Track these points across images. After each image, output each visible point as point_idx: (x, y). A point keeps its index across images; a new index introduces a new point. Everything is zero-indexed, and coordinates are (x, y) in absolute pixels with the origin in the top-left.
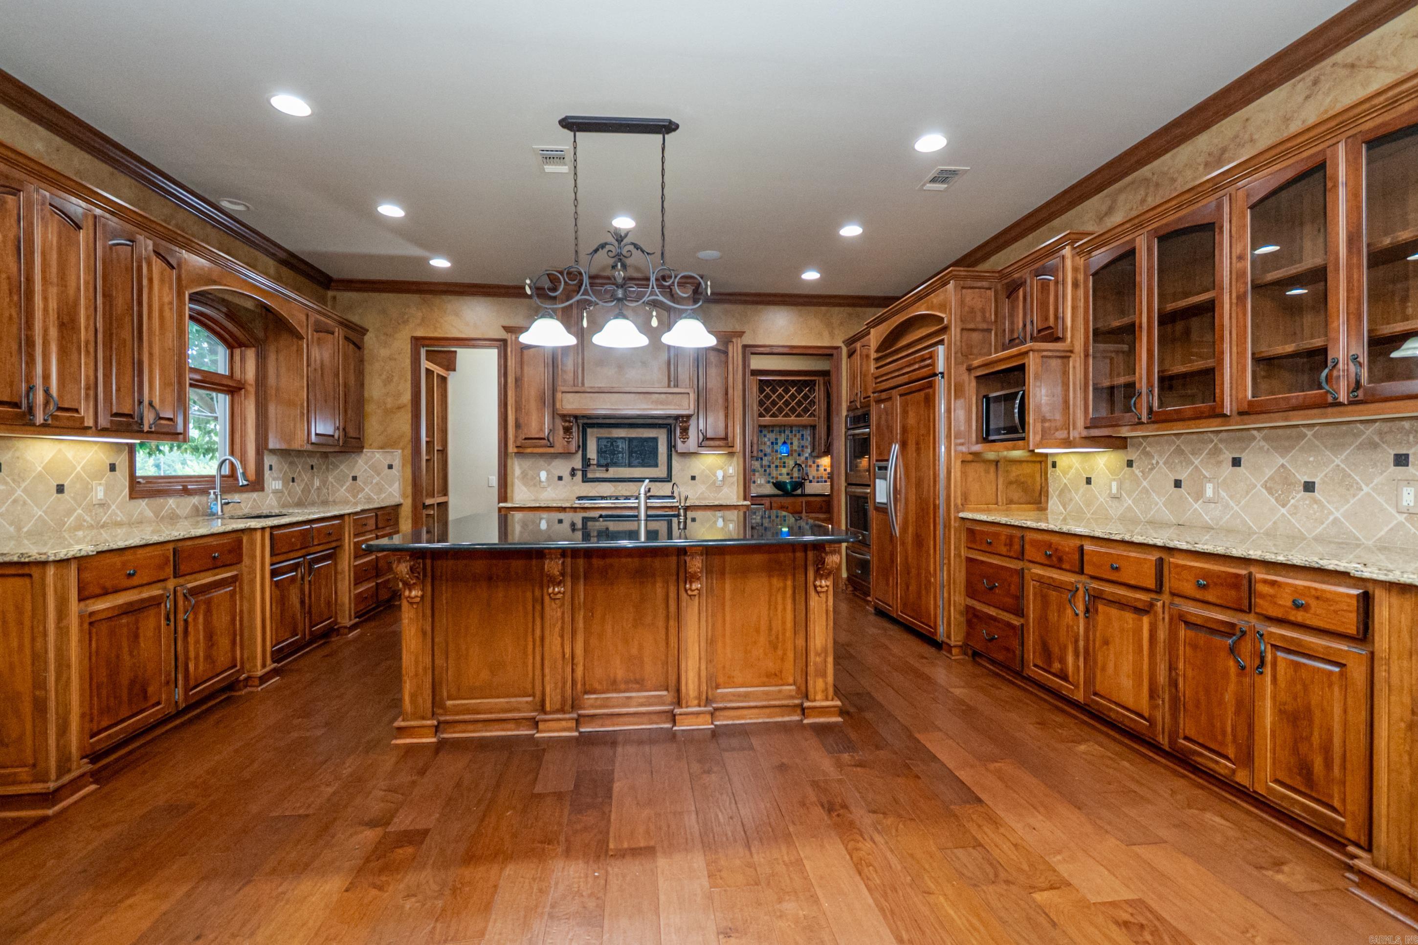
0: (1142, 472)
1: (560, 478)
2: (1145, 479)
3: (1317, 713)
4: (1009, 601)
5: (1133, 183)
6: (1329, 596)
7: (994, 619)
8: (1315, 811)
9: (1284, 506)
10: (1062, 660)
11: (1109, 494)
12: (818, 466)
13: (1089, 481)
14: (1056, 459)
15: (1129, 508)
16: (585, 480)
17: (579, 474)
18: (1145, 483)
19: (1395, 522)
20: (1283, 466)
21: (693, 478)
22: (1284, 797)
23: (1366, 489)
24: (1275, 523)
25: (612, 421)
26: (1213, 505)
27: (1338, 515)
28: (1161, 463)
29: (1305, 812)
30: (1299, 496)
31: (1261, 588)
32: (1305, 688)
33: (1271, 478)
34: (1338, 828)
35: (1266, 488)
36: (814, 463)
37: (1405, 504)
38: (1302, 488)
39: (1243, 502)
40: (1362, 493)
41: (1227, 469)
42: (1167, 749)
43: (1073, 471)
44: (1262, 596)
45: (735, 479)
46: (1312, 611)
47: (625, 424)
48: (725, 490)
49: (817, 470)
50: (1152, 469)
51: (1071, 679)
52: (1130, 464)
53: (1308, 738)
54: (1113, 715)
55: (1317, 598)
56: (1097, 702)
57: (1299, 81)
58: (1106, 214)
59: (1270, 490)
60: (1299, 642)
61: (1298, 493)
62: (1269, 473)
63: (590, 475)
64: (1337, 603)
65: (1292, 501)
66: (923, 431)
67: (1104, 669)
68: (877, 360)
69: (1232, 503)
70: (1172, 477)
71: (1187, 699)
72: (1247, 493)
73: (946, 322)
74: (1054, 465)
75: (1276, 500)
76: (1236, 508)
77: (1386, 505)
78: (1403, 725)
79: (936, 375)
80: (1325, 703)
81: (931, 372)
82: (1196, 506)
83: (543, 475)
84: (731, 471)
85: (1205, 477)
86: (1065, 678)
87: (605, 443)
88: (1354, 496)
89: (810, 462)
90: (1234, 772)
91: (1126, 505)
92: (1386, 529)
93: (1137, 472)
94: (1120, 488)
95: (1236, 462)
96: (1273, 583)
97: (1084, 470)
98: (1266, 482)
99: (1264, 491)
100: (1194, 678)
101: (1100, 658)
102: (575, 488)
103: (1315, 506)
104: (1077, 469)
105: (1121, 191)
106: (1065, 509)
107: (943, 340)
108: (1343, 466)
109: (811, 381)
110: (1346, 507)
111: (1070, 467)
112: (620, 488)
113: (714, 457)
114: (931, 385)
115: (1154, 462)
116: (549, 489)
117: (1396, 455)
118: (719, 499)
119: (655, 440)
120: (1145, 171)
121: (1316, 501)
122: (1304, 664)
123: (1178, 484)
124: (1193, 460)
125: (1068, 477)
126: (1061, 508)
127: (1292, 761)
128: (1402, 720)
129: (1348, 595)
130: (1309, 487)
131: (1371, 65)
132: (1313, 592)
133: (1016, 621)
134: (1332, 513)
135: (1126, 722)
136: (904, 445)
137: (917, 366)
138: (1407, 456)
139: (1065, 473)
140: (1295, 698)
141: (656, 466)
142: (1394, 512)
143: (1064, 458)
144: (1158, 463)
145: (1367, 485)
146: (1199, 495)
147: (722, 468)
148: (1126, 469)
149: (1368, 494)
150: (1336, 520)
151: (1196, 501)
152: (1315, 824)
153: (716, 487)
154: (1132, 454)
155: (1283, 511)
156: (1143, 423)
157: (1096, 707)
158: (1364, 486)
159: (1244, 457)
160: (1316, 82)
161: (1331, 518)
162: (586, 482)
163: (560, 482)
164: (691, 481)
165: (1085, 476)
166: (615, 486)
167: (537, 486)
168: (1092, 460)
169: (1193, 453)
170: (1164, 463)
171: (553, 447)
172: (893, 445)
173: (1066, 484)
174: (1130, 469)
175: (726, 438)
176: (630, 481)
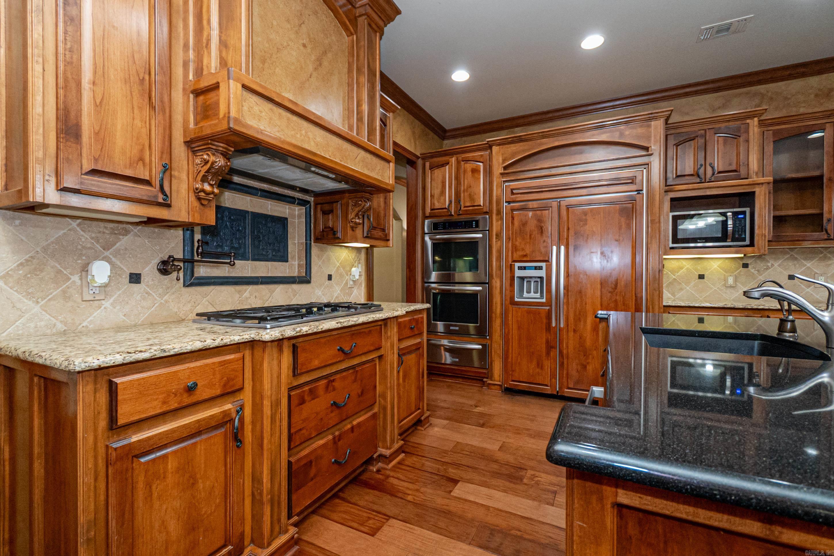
0: (758, 271)
1: (135, 278)
2: (760, 275)
11: (724, 285)
13: (701, 277)
14: (666, 263)
16: (191, 280)
21: (330, 277)
25: (236, 179)
28: (776, 265)
43: (684, 270)
45: (363, 278)
47: (257, 189)
48: (355, 292)
50: (767, 268)
52: (745, 266)
68: (503, 175)
70: (787, 273)
73: (651, 151)
81: (634, 189)
82: (808, 290)
85: (815, 273)
93: (753, 271)
94: (735, 280)
97: (696, 270)
102: (169, 299)
104: (687, 269)
106: (674, 296)
107: (647, 165)
111: (680, 268)
112: (247, 294)
113: (346, 251)
115: (770, 264)
116: (107, 304)
119: (283, 222)
123: (791, 277)
124: (805, 263)
125: (677, 274)
126: (669, 295)
139: (674, 272)
141: (284, 259)
143: (673, 262)
144: (772, 265)
147: (353, 266)
148: (741, 269)
153: (348, 288)
154: (748, 260)
156: (830, 239)
162: (191, 285)
163: (135, 287)
164: (327, 282)
165: (697, 274)
166: (239, 292)
167: (77, 297)
168: (705, 263)
169: (805, 259)
170: (779, 266)
171: (169, 206)
172: (555, 248)
173: (675, 279)
174: (746, 269)
175: (384, 230)
176: (262, 283)
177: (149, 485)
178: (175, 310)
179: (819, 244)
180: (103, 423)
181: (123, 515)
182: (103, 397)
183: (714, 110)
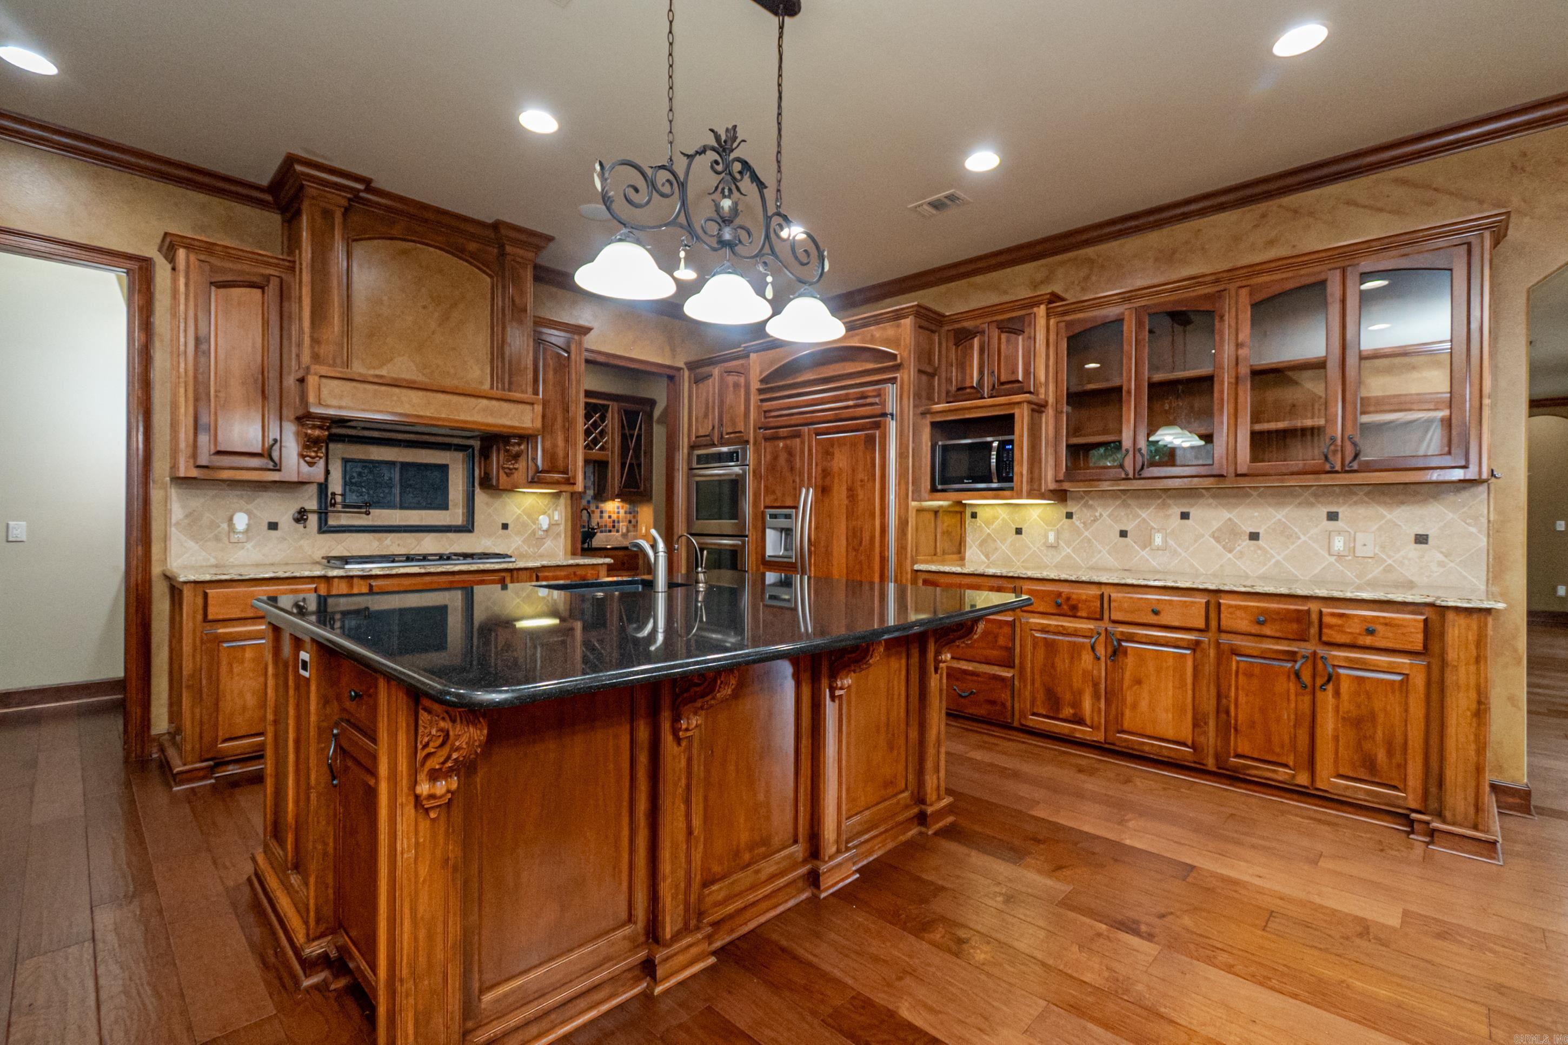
0: (1084, 523)
1: (273, 526)
2: (1087, 530)
3: (1381, 718)
4: (995, 653)
5: (1075, 259)
6: (1397, 622)
7: (973, 674)
8: (1378, 793)
9: (1230, 552)
10: (1076, 704)
11: (1044, 543)
12: (602, 512)
13: (1019, 531)
14: (979, 511)
15: (1068, 556)
16: (324, 528)
17: (313, 519)
18: (1086, 533)
19: (1326, 563)
20: (1230, 519)
21: (505, 526)
22: (1347, 787)
23: (1303, 538)
24: (1221, 566)
25: (376, 434)
26: (1160, 552)
27: (1279, 558)
28: (1105, 515)
29: (1368, 795)
30: (1244, 543)
31: (1327, 619)
32: (1369, 697)
33: (1219, 529)
34: (1401, 802)
35: (1214, 537)
36: (597, 508)
37: (1336, 549)
38: (1247, 537)
39: (1191, 549)
40: (1300, 541)
41: (1176, 521)
42: (1214, 769)
43: (999, 521)
44: (1330, 627)
45: (562, 527)
46: (1381, 634)
47: (400, 441)
48: (549, 543)
49: (601, 517)
50: (1095, 520)
51: (1088, 722)
52: (1069, 516)
53: (1373, 738)
54: (1147, 748)
55: (1386, 624)
56: (1126, 740)
57: (1249, 211)
58: (1042, 282)
59: (1218, 540)
60: (1364, 661)
61: (1243, 541)
62: (1216, 525)
63: (331, 522)
64: (1405, 627)
65: (1239, 548)
66: (861, 475)
67: (1135, 706)
68: (760, 391)
69: (1179, 550)
70: (1118, 528)
71: (1239, 722)
72: (1196, 541)
73: (899, 361)
74: (974, 515)
75: (1224, 547)
76: (1184, 554)
77: (1320, 551)
78: (1469, 713)
79: (884, 415)
80: (1389, 707)
81: (879, 412)
82: (1143, 553)
83: (241, 521)
84: (556, 517)
85: (1152, 528)
86: (1080, 721)
87: (359, 469)
88: (1293, 543)
89: (593, 507)
90: (1294, 776)
91: (1064, 554)
92: (1319, 568)
93: (1078, 523)
94: (1057, 538)
95: (1185, 516)
96: (1342, 616)
97: (1014, 521)
98: (1214, 532)
99: (1212, 540)
100: (1247, 703)
101: (1129, 699)
102: (305, 543)
103: (1259, 552)
104: (1003, 520)
105: (1062, 263)
106: (988, 559)
107: (895, 378)
108: (1284, 520)
109: (603, 406)
110: (1286, 552)
111: (995, 518)
112: (388, 542)
113: (534, 497)
114: (877, 426)
115: (1097, 514)
116: (249, 546)
117: (1328, 513)
118: (541, 556)
119: (444, 469)
120: (1090, 251)
121: (1260, 548)
122: (1368, 678)
123: (1123, 534)
124: (1140, 512)
125: (992, 527)
126: (983, 557)
127: (1356, 757)
128: (1468, 709)
129: (1416, 620)
130: (1254, 536)
131: (1311, 214)
132: (1382, 621)
133: (1007, 674)
134: (1274, 557)
135: (1165, 753)
136: (824, 491)
137: (851, 403)
138: (1337, 513)
139: (988, 523)
140: (1359, 706)
141: (444, 506)
142: (1327, 555)
143: (987, 509)
144: (1101, 515)
145: (1304, 534)
146: (1147, 543)
147: (544, 513)
148: (1065, 520)
149: (1305, 542)
150: (1277, 562)
151: (1144, 548)
152: (1379, 803)
153: (536, 539)
154: (1072, 507)
155: (1230, 556)
156: (1130, 479)
157: (1124, 744)
158: (1302, 536)
159: (1193, 512)
160: (1264, 216)
161: (1273, 561)
162: (324, 532)
163: (273, 532)
164: (501, 532)
165: (1014, 527)
166: (379, 540)
167: (225, 540)
168: (1024, 512)
169: (1140, 507)
170: (1109, 516)
171: (279, 470)
172: (804, 491)
173: (989, 534)
174: (1069, 520)
175: (565, 472)
176: (405, 531)
177: (230, 665)
178: (310, 553)
179: (1119, 485)
180: (200, 617)
181: (211, 677)
182: (200, 601)
183: (1035, 286)
